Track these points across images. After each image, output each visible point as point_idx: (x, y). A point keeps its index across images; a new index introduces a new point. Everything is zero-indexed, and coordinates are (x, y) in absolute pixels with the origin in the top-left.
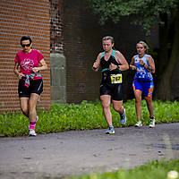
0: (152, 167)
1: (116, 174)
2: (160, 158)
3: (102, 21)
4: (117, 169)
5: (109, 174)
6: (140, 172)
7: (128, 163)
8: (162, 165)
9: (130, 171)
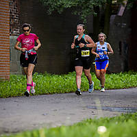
0: (87, 124)
1: (59, 129)
2: (92, 117)
3: (50, 11)
4: (60, 125)
5: (54, 129)
6: (78, 128)
7: (69, 121)
8: (95, 122)
9: (70, 126)
